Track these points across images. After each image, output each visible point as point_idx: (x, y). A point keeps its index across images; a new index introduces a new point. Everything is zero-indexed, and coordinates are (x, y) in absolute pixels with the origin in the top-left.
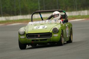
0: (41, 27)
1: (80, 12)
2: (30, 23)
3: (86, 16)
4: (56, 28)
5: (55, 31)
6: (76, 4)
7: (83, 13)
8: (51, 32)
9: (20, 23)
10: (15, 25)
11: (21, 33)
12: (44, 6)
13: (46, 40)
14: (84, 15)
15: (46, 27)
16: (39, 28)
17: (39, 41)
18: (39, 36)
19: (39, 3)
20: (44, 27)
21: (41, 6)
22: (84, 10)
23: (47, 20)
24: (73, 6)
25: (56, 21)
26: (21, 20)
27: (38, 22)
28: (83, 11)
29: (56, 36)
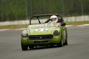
0: (42, 30)
1: (67, 18)
2: (30, 26)
3: (73, 22)
4: (57, 31)
6: (64, 10)
7: (70, 20)
8: (52, 34)
9: (7, 29)
10: (2, 31)
11: (24, 35)
12: (32, 12)
13: (47, 41)
14: (71, 21)
15: (47, 29)
16: (40, 30)
17: (41, 43)
18: (41, 38)
20: (45, 30)
24: (61, 12)
25: (54, 24)
26: (8, 25)
28: (70, 18)
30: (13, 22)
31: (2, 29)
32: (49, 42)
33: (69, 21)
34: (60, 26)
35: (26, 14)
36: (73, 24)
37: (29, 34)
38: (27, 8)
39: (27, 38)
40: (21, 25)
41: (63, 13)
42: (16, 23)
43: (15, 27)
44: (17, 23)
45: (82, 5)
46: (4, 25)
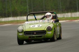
0: (36, 26)
1: (64, 14)
3: (69, 18)
5: (49, 29)
7: (67, 15)
10: (6, 26)
11: (20, 31)
12: (32, 9)
13: (41, 36)
14: (67, 17)
15: (41, 26)
16: (35, 26)
18: (35, 33)
19: (28, 7)
20: (39, 26)
21: (29, 9)
22: (68, 12)
23: (41, 20)
24: (58, 9)
25: (48, 20)
26: (12, 21)
27: (33, 22)
28: (67, 14)
29: (50, 33)
30: (16, 18)
31: (6, 24)
32: (42, 37)
33: (65, 16)
34: (54, 23)
35: (27, 10)
36: (69, 20)
37: (24, 30)
38: (29, 6)
39: (23, 34)
40: (23, 20)
41: (60, 9)
42: (18, 18)
43: (18, 22)
44: (20, 18)
45: (77, 2)
46: (8, 20)
